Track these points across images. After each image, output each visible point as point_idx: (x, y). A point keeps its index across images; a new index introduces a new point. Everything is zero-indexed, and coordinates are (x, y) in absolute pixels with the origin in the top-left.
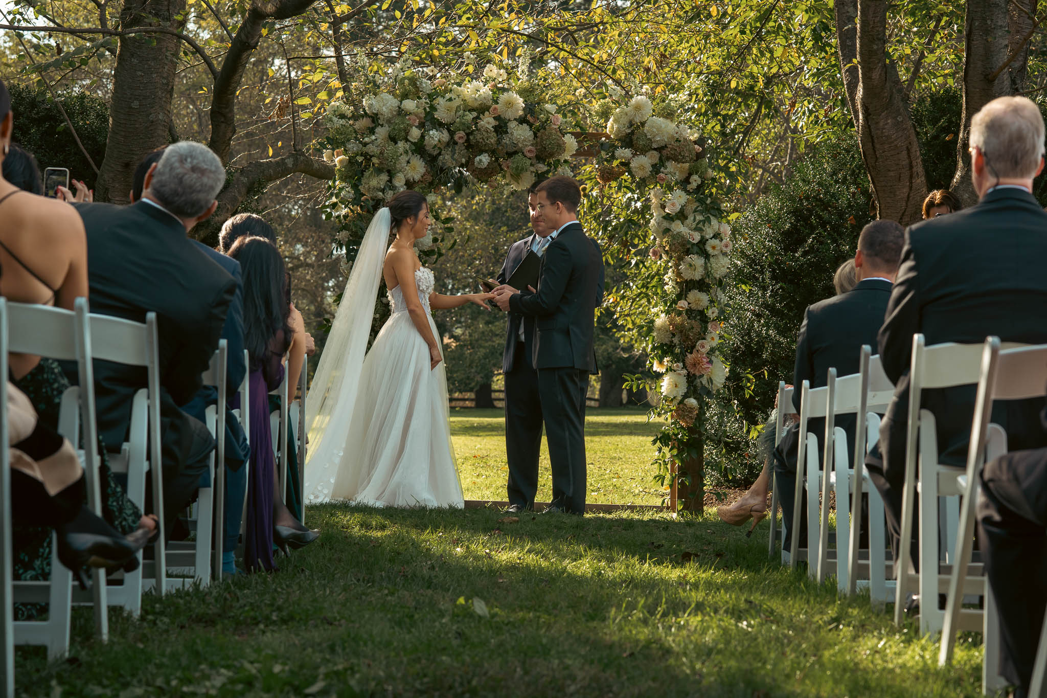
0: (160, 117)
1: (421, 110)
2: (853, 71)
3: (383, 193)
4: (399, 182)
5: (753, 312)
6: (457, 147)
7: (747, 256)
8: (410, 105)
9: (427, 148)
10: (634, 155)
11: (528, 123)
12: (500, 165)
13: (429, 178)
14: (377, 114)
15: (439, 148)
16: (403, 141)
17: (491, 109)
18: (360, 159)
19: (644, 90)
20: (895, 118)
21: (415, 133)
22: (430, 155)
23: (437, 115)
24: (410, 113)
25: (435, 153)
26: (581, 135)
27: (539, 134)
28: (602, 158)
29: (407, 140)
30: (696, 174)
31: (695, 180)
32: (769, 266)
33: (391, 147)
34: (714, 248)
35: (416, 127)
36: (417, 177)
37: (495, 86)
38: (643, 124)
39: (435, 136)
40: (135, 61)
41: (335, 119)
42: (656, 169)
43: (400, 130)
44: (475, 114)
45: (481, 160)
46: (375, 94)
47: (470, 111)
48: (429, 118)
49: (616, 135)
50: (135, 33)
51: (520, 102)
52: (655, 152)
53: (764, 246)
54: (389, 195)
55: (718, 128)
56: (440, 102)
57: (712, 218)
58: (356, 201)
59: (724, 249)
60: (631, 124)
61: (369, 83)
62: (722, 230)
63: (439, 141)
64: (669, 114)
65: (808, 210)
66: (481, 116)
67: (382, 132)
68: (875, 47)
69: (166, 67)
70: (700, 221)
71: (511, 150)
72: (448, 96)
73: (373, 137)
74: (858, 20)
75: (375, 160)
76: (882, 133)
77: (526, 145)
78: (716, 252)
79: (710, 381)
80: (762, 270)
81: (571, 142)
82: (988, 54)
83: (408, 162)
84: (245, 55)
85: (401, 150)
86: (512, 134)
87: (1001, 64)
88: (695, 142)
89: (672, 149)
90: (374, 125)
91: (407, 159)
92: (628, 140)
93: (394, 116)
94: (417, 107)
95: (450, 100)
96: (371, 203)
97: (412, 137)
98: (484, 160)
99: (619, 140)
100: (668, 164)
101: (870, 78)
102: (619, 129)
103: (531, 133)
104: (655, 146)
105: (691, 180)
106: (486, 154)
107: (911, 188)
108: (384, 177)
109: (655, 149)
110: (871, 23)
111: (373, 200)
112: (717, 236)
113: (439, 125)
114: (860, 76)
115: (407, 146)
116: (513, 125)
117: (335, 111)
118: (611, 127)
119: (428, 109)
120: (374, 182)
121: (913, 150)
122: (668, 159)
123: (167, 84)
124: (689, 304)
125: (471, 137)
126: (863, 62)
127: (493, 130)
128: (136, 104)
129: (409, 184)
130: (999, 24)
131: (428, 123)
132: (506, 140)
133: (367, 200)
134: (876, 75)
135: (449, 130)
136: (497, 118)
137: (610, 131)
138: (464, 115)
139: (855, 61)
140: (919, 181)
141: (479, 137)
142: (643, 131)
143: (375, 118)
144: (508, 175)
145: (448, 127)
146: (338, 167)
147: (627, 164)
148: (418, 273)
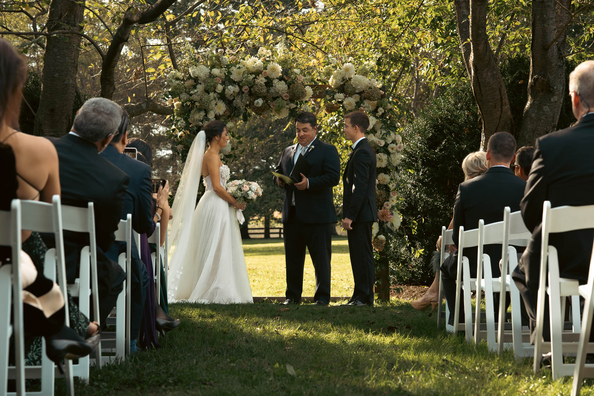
0: (71, 82)
1: (223, 74)
2: (467, 46)
3: (202, 123)
4: (211, 116)
5: (412, 185)
6: (244, 95)
7: (407, 153)
8: (216, 71)
9: (227, 96)
10: (345, 97)
11: (284, 80)
12: (269, 105)
13: (228, 113)
14: (197, 77)
15: (234, 96)
16: (213, 93)
17: (263, 73)
18: (189, 103)
19: (350, 60)
20: (492, 72)
21: (220, 88)
22: (228, 100)
23: (232, 77)
24: (216, 76)
25: (231, 99)
26: (315, 86)
27: (291, 86)
28: (327, 99)
29: (215, 92)
30: (381, 107)
31: (381, 111)
32: (421, 158)
33: (206, 96)
34: (392, 149)
35: (220, 84)
36: (221, 113)
37: (265, 59)
38: (350, 79)
39: (232, 89)
40: (56, 50)
41: (173, 81)
42: (358, 104)
43: (211, 86)
44: (254, 76)
45: (258, 102)
46: (196, 66)
47: (251, 74)
48: (227, 78)
49: (335, 86)
50: (57, 34)
51: (280, 68)
52: (357, 95)
53: (417, 147)
54: (206, 123)
56: (234, 69)
57: (391, 132)
58: (186, 127)
59: (398, 149)
60: (343, 79)
61: (192, 59)
62: (397, 138)
63: (234, 92)
64: (365, 73)
65: (441, 125)
66: (257, 77)
67: (200, 88)
68: (480, 32)
69: (73, 53)
70: (384, 134)
71: (275, 96)
72: (238, 66)
73: (196, 91)
74: (470, 17)
75: (197, 104)
76: (485, 80)
77: (284, 93)
78: (394, 151)
79: (392, 225)
80: (416, 160)
81: (309, 90)
82: (545, 34)
83: (216, 104)
84: (121, 45)
85: (212, 98)
86: (275, 87)
87: (552, 40)
88: (380, 89)
89: (367, 93)
90: (195, 84)
91: (215, 103)
92: (341, 88)
93: (207, 78)
94: (221, 72)
95: (239, 68)
96: (195, 128)
97: (218, 90)
98: (260, 102)
99: (337, 88)
100: (365, 102)
101: (478, 50)
102: (336, 83)
103: (286, 86)
104: (357, 91)
105: (378, 111)
106: (261, 99)
107: (502, 111)
108: (203, 114)
109: (357, 93)
110: (478, 18)
111: (197, 127)
112: (394, 142)
113: (233, 83)
114: (472, 48)
115: (215, 95)
116: (276, 81)
117: (173, 76)
118: (331, 81)
119: (227, 74)
120: (197, 117)
121: (503, 90)
122: (365, 99)
123: (74, 63)
124: (379, 181)
125: (252, 89)
126: (473, 41)
127: (264, 84)
128: (57, 75)
129: (217, 117)
130: (551, 17)
131: (226, 82)
132: (272, 90)
133: (193, 127)
134: (481, 48)
135: (239, 86)
136: (267, 78)
137: (331, 84)
138: (248, 77)
139: (469, 40)
140: (506, 107)
141: (256, 89)
142: (350, 83)
143: (196, 80)
144: (273, 110)
145: (238, 83)
146: (176, 108)
147: (341, 102)
148: (221, 168)
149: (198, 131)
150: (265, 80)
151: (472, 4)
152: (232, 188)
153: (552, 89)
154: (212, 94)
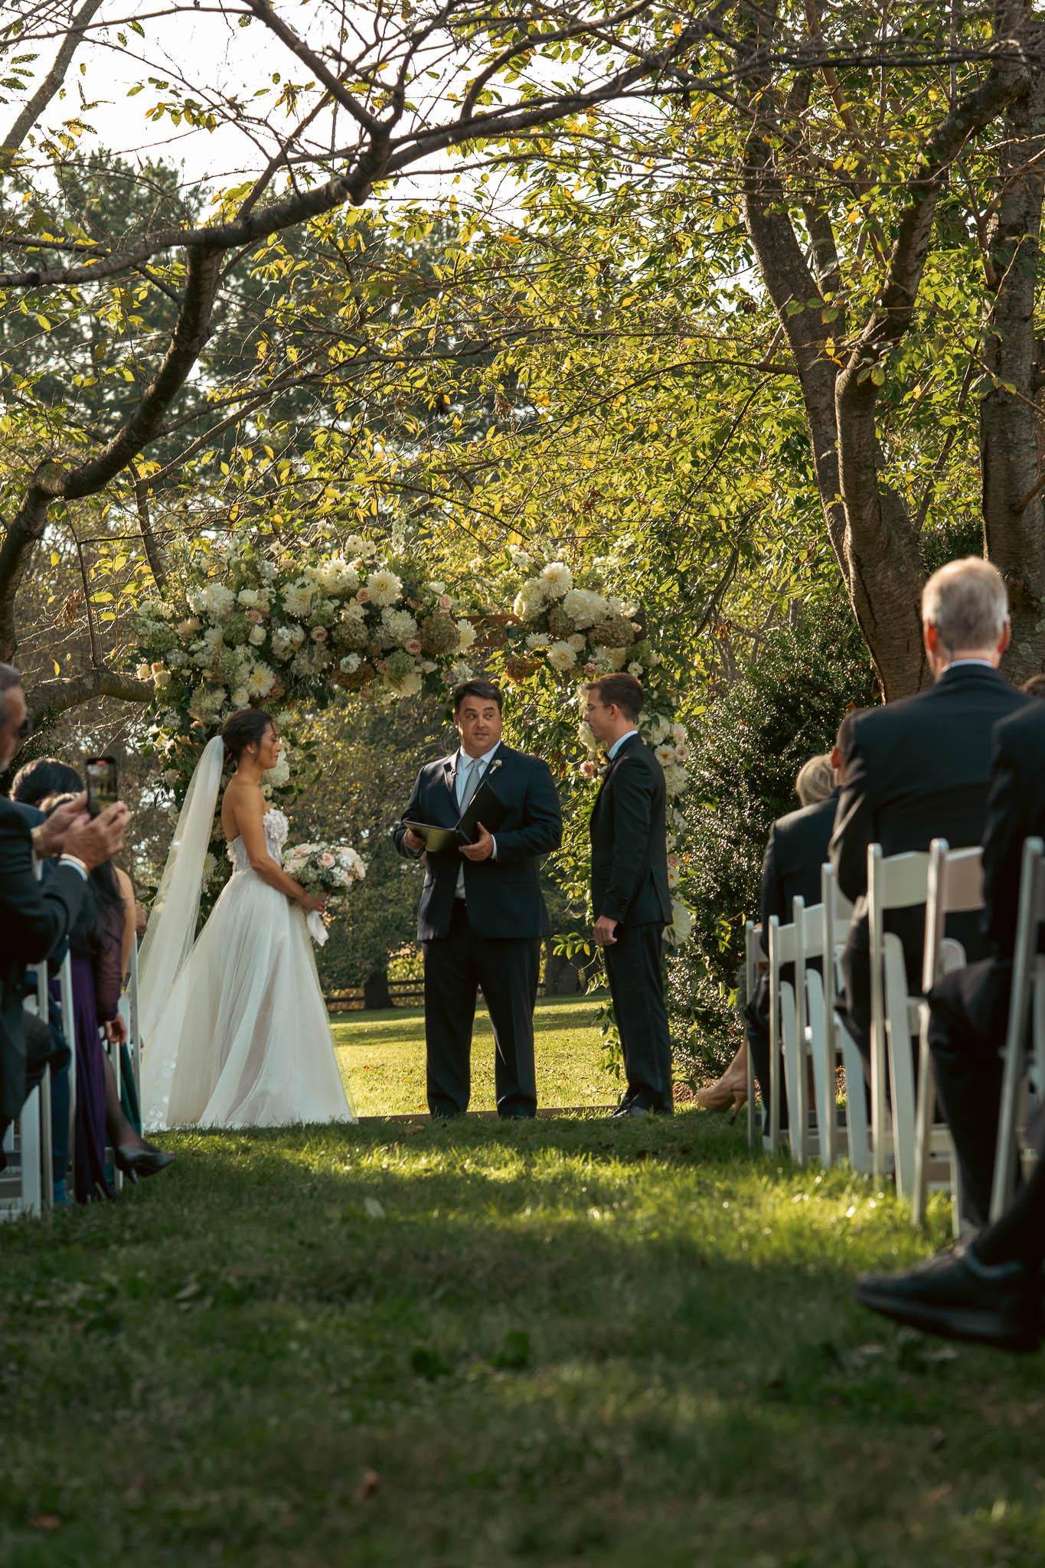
1: (264, 603)
2: (837, 510)
4: (241, 700)
5: (729, 839)
6: (315, 648)
7: (716, 765)
8: (249, 596)
9: (276, 652)
10: (552, 641)
11: (408, 608)
12: (374, 667)
13: (281, 692)
14: (205, 613)
15: (292, 651)
16: (243, 646)
17: (358, 594)
18: (187, 673)
19: (560, 555)
20: (897, 569)
22: (280, 661)
23: (286, 607)
24: (250, 608)
25: (286, 658)
26: (480, 617)
27: (424, 623)
28: (509, 649)
29: (248, 644)
30: (636, 661)
32: (746, 775)
33: (227, 655)
34: (665, 756)
35: (259, 625)
36: (264, 691)
37: (362, 563)
38: (561, 600)
41: (150, 623)
42: (582, 658)
43: (238, 631)
44: (337, 602)
45: (348, 663)
46: (202, 585)
47: (330, 598)
48: (275, 611)
49: (526, 617)
51: (397, 583)
52: (579, 636)
53: (738, 749)
55: (676, 589)
56: (290, 590)
57: (660, 717)
58: (183, 729)
59: (679, 757)
60: (545, 601)
61: (193, 571)
62: (675, 732)
63: (291, 641)
64: (596, 585)
65: (792, 697)
66: (345, 604)
67: (213, 636)
68: (863, 478)
70: (644, 723)
71: (387, 646)
72: (299, 581)
73: (203, 643)
74: (838, 444)
76: (880, 589)
77: (408, 639)
78: (668, 762)
80: (737, 782)
81: (467, 631)
82: (1012, 476)
83: (251, 672)
84: (26, 548)
85: (241, 657)
86: (388, 625)
87: (1029, 489)
88: (632, 619)
89: (601, 630)
90: (202, 627)
91: (249, 669)
92: (542, 622)
93: (228, 613)
94: (259, 598)
95: (303, 586)
96: (204, 730)
97: (254, 640)
98: (352, 662)
99: (531, 622)
100: (597, 650)
101: (860, 518)
102: (529, 608)
103: (414, 621)
104: (578, 627)
106: (355, 655)
108: (221, 695)
109: (579, 632)
110: (856, 447)
111: (205, 727)
112: (668, 740)
113: (290, 620)
114: (846, 516)
115: (249, 651)
116: (388, 613)
117: (150, 612)
118: (519, 606)
119: (273, 601)
120: (207, 703)
122: (598, 643)
125: (334, 634)
126: (849, 498)
127: (362, 621)
129: (254, 701)
130: (1024, 436)
131: (274, 620)
132: (380, 634)
133: (198, 726)
134: (867, 513)
135: (303, 626)
136: (367, 605)
137: (518, 612)
138: (322, 605)
139: (838, 497)
141: (343, 632)
142: (562, 608)
143: (203, 616)
144: (386, 679)
145: (302, 622)
146: (157, 685)
147: (543, 654)
148: (268, 817)
149: (210, 736)
150: (363, 612)
151: (842, 415)
152: (294, 863)
153: (1035, 603)
154: (240, 650)
